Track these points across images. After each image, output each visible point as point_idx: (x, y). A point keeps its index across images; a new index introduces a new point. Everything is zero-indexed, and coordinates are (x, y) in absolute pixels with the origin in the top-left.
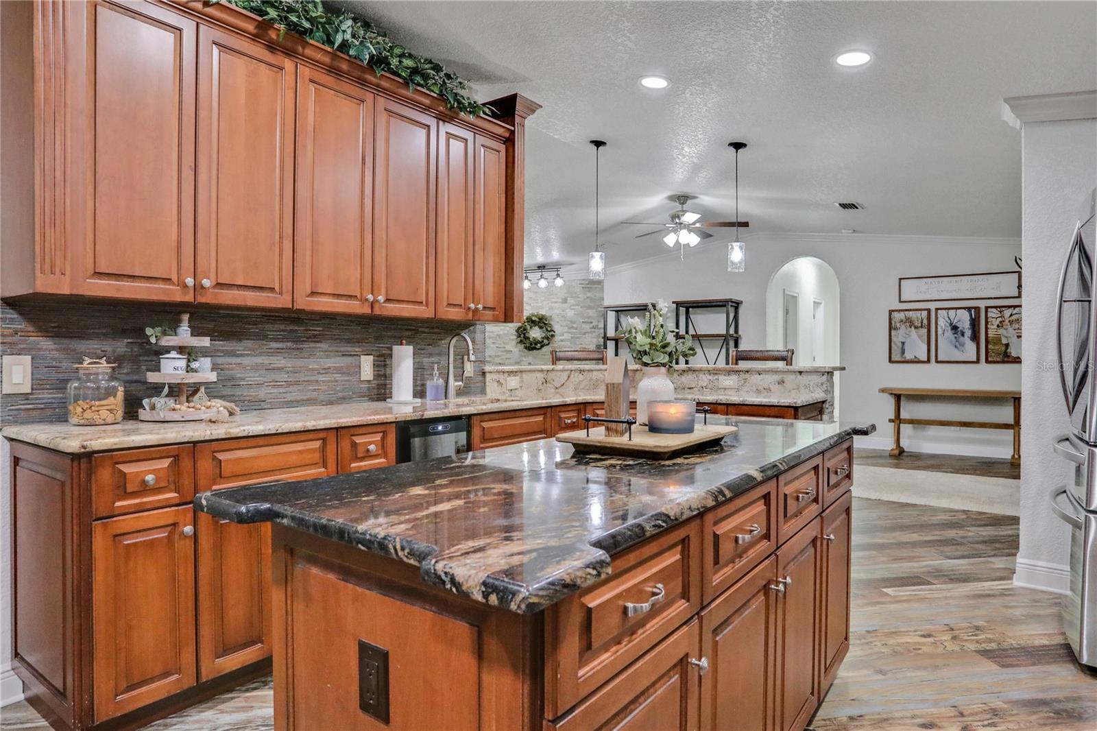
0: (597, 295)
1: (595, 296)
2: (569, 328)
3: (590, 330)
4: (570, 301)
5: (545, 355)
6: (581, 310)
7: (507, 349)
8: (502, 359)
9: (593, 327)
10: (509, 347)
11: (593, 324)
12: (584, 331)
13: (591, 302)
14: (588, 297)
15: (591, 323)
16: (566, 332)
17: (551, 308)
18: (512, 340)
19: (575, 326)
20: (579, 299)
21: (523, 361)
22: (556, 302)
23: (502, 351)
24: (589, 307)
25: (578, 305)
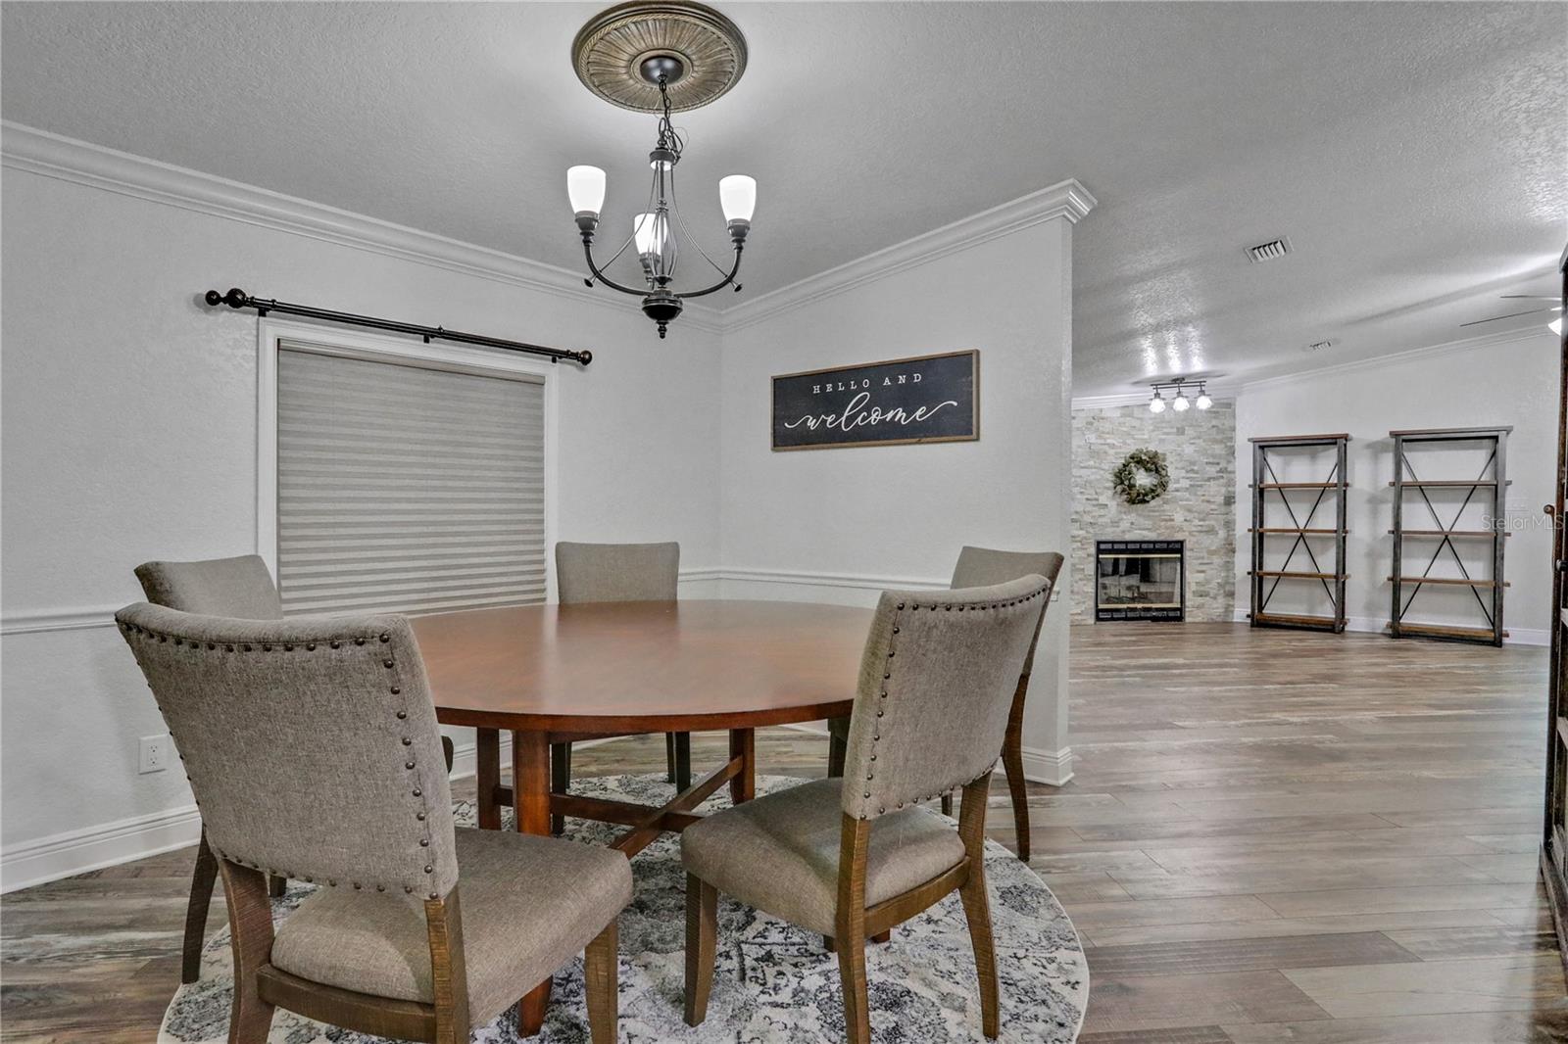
0: (1226, 422)
1: (1223, 424)
2: (1187, 472)
3: (1215, 475)
4: (1190, 432)
5: (1154, 511)
6: (1203, 444)
7: (1100, 502)
8: (1093, 517)
9: (1221, 471)
10: (1103, 500)
11: (1221, 466)
12: (1207, 476)
13: (1218, 433)
14: (1213, 427)
15: (1218, 464)
16: (1183, 478)
17: (1162, 441)
18: (1108, 488)
19: (1196, 468)
20: (1201, 429)
21: (1122, 519)
22: (1168, 434)
23: (1094, 506)
24: (1215, 441)
25: (1199, 438)
